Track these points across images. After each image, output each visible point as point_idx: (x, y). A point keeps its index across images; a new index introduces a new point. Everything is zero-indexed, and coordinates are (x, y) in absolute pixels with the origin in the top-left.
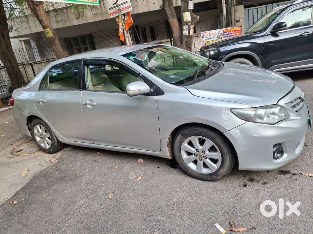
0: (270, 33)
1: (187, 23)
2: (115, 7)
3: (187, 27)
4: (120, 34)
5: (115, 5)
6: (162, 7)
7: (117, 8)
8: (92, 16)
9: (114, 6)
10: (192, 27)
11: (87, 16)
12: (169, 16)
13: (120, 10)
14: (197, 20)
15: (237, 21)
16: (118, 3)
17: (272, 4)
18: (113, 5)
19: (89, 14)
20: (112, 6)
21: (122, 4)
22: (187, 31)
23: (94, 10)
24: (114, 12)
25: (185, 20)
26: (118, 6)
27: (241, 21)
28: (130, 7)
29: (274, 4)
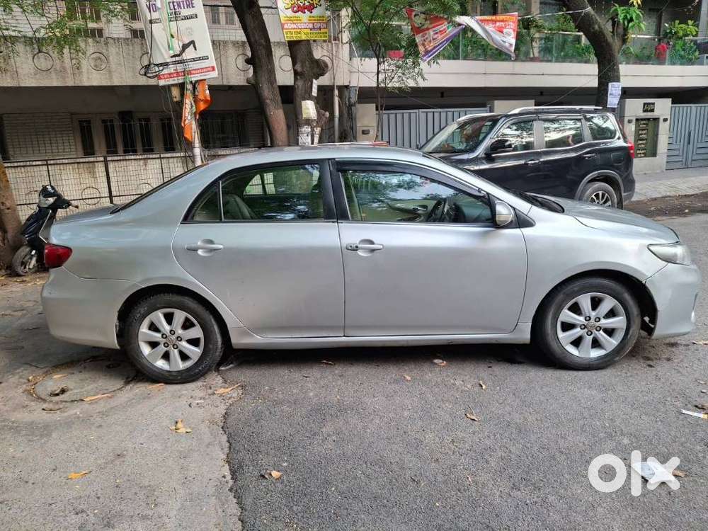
0: (483, 156)
1: (308, 122)
2: (175, 63)
3: (310, 130)
4: (184, 123)
5: (177, 59)
6: (253, 82)
7: (180, 67)
8: (32, 71)
9: (174, 59)
10: (318, 130)
11: (19, 70)
12: (268, 101)
13: (190, 73)
14: (326, 118)
15: (364, 132)
16: (184, 54)
17: (417, 111)
18: (172, 57)
19: (24, 66)
20: (168, 61)
21: (194, 60)
22: (310, 137)
23: (42, 60)
24: (170, 74)
25: (305, 116)
26: (182, 62)
27: (371, 133)
28: (213, 69)
29: (421, 110)
